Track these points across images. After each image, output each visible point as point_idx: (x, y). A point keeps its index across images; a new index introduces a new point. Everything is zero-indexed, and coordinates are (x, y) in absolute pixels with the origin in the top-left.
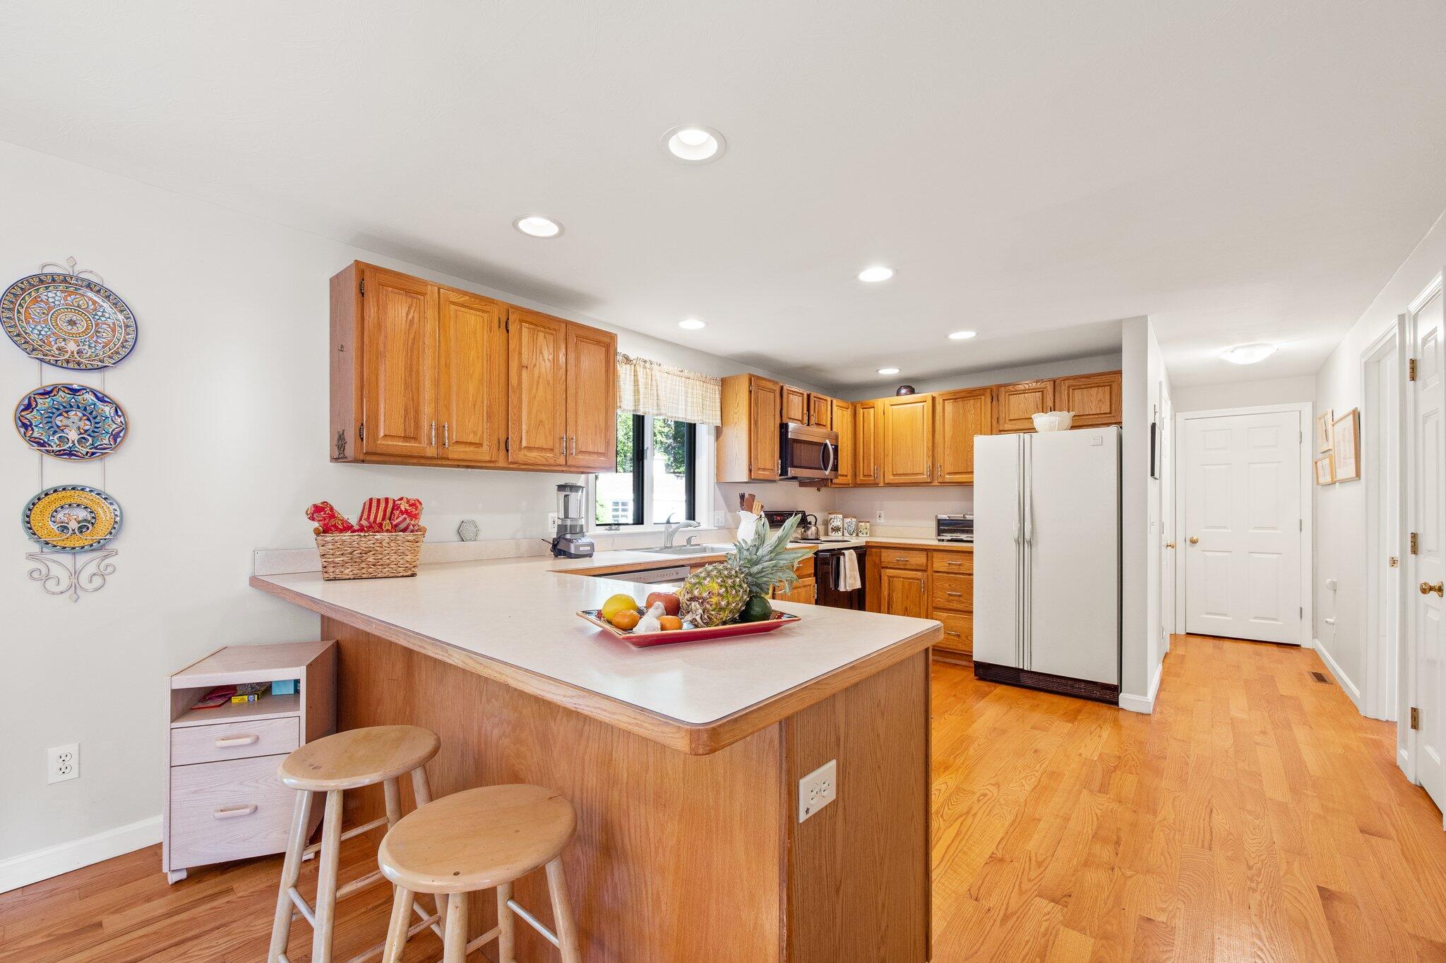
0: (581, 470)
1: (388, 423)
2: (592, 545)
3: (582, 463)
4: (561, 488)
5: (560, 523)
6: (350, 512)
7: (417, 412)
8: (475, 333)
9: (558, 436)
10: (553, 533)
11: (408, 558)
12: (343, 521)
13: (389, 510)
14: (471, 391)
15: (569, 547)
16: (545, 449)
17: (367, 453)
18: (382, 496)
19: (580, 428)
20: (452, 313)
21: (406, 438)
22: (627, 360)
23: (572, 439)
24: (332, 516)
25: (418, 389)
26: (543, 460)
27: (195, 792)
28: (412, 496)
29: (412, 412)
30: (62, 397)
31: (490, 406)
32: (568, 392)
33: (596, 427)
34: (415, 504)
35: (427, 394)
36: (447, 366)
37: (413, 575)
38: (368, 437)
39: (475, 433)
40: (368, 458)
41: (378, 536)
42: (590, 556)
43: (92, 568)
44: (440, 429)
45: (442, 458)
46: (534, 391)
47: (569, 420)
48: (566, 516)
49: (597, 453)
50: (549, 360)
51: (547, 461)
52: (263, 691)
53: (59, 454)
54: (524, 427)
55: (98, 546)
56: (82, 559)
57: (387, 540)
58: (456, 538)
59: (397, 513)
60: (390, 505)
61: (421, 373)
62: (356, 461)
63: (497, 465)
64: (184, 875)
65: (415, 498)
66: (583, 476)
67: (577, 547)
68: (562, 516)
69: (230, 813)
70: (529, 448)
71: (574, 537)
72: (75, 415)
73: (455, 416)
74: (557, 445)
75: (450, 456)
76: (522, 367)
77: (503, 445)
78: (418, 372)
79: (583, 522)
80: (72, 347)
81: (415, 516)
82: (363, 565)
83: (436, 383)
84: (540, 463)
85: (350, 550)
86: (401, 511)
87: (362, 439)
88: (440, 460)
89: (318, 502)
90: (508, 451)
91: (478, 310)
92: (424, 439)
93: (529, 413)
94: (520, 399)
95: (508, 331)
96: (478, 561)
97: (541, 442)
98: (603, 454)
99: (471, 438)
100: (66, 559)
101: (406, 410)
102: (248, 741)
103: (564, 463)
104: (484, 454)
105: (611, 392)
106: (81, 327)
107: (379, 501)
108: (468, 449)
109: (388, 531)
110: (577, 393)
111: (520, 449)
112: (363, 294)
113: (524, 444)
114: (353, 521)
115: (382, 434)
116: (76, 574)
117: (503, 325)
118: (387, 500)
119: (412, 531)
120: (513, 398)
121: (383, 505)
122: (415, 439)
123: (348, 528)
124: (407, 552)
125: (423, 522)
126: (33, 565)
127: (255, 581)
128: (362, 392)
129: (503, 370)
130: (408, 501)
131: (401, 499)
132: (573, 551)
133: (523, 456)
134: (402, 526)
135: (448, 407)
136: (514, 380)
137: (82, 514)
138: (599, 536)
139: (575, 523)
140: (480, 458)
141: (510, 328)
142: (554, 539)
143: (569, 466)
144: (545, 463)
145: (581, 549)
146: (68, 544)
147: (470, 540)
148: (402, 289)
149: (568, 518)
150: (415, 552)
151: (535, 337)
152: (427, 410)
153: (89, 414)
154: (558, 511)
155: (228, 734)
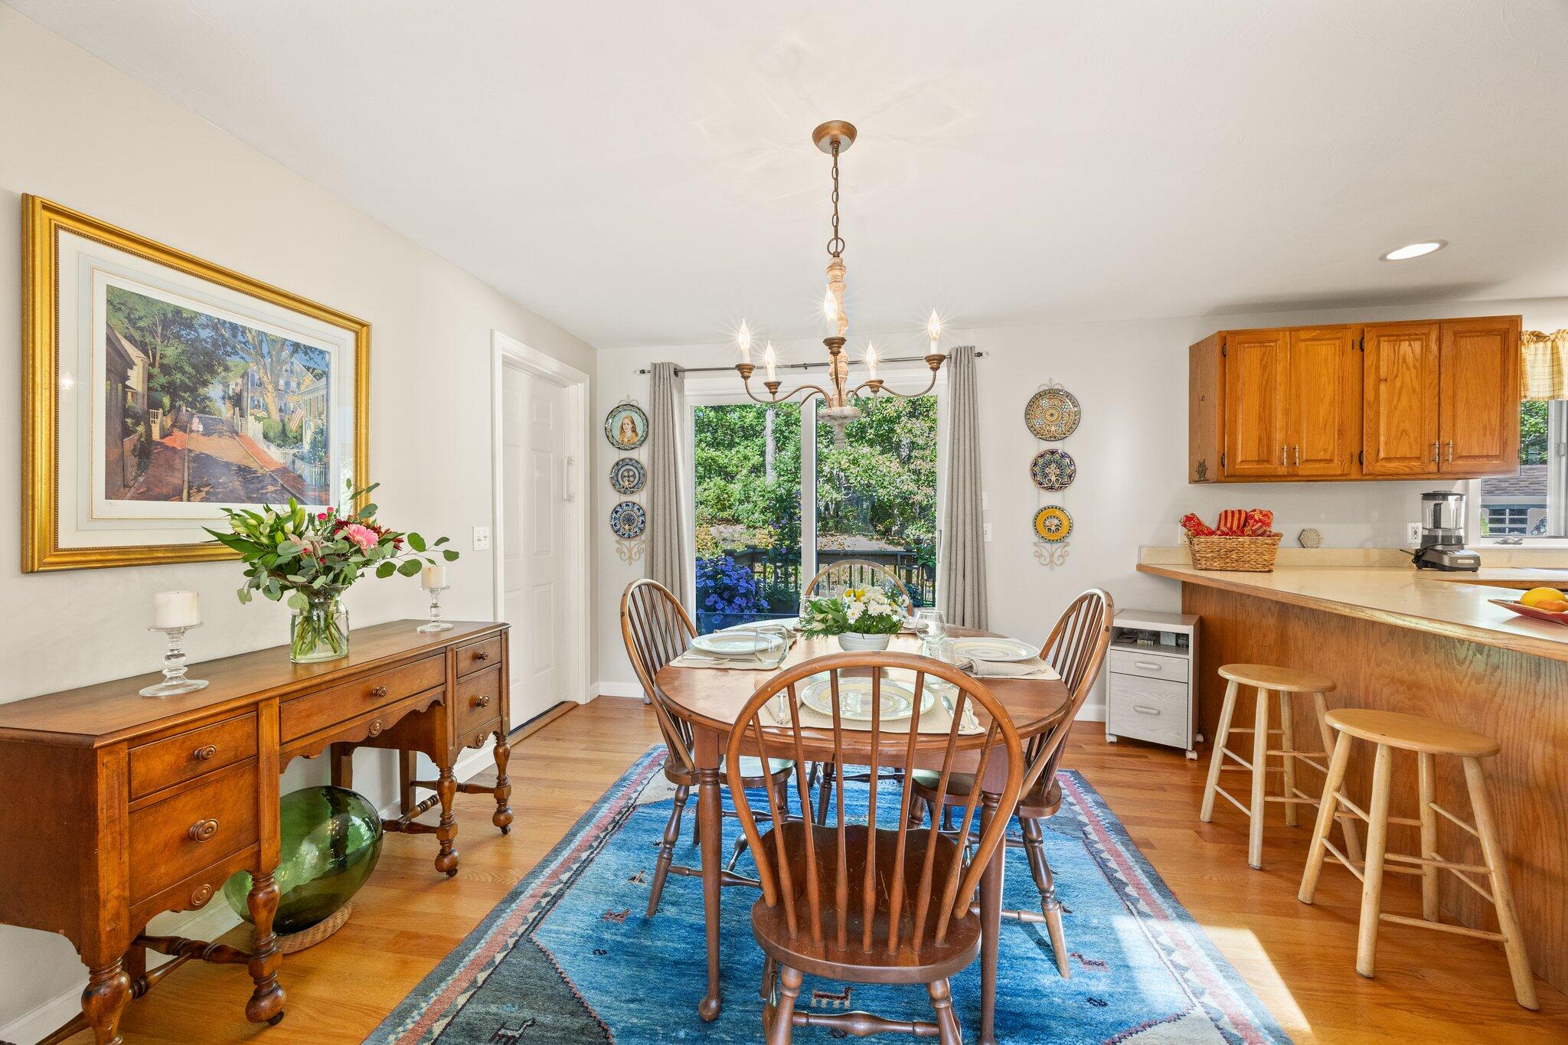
0: (1456, 476)
1: (1245, 450)
2: (1477, 559)
3: (1461, 470)
4: (1427, 496)
5: (1426, 533)
6: (1210, 520)
7: (1269, 438)
8: (1326, 361)
9: (1427, 443)
10: (1416, 543)
11: (1266, 557)
12: (1208, 528)
13: (1243, 519)
14: (1322, 413)
15: (1441, 559)
16: (1410, 458)
17: (1227, 476)
18: (1235, 508)
19: (1459, 432)
20: (1303, 350)
21: (1259, 462)
22: (1539, 337)
23: (1448, 444)
24: (1199, 523)
25: (1270, 422)
26: (1406, 469)
27: (1124, 691)
28: (1265, 508)
29: (1265, 441)
30: (1048, 457)
31: (1341, 425)
32: (1442, 396)
33: (1485, 428)
34: (1267, 515)
35: (1279, 422)
36: (1298, 396)
37: (1270, 571)
38: (1228, 465)
39: (1325, 451)
40: (1227, 479)
41: (1241, 539)
42: (1474, 570)
43: (1058, 553)
44: (1292, 451)
45: (1295, 475)
46: (1395, 402)
47: (1443, 426)
48: (1437, 523)
49: (1487, 456)
50: (1414, 367)
51: (1412, 470)
52: (1155, 637)
53: (1047, 489)
54: (1382, 439)
55: (1061, 540)
56: (1056, 546)
57: (1248, 542)
58: (1296, 544)
59: (1251, 522)
60: (1243, 516)
61: (1273, 407)
62: (1218, 482)
63: (1349, 478)
64: (1114, 739)
65: (1267, 509)
66: (1460, 482)
67: (1452, 559)
68: (1430, 525)
69: (1145, 711)
70: (1388, 459)
71: (1447, 548)
72: (1053, 466)
73: (1305, 437)
74: (1426, 453)
75: (1301, 473)
76: (1379, 380)
77: (1356, 459)
78: (1270, 406)
79: (1462, 533)
80: (1053, 429)
81: (1268, 525)
82: (1228, 560)
83: (1287, 413)
84: (1401, 472)
85: (1218, 549)
86: (1255, 520)
87: (1224, 466)
88: (1291, 477)
89: (1188, 514)
90: (1362, 463)
91: (1329, 339)
92: (1276, 461)
93: (1389, 425)
94: (1378, 413)
95: (1362, 350)
96: (1320, 566)
97: (1403, 450)
98: (1496, 457)
99: (1321, 455)
100: (1048, 546)
101: (1260, 440)
102: (1156, 667)
103: (1435, 470)
104: (1335, 468)
105: (1511, 383)
106: (1055, 417)
107: (1233, 512)
108: (1317, 465)
109: (1248, 535)
110: (1454, 393)
111: (1377, 460)
112: (1225, 356)
113: (1382, 455)
114: (1214, 527)
115: (1239, 460)
116: (1052, 555)
117: (1357, 345)
118: (1240, 511)
119: (1269, 536)
120: (1368, 413)
121: (1237, 516)
122: (1268, 461)
123: (1211, 533)
124: (1265, 553)
125: (1274, 528)
126: (1036, 549)
127: (1140, 568)
128: (1224, 429)
129: (1357, 389)
130: (1261, 512)
131: (1254, 511)
132: (1446, 561)
133: (1379, 467)
134: (1260, 532)
135: (1298, 431)
136: (1369, 395)
137: (1056, 522)
138: (1489, 550)
139: (1448, 534)
140: (1331, 472)
141: (1366, 346)
142: (1417, 551)
143: (1442, 474)
144: (1409, 472)
145: (1459, 561)
146: (1052, 538)
147: (1312, 547)
148: (1257, 342)
149: (1440, 528)
150: (1273, 553)
151: (1396, 347)
152: (1278, 436)
153: (1059, 466)
154: (1423, 521)
155: (1142, 660)
